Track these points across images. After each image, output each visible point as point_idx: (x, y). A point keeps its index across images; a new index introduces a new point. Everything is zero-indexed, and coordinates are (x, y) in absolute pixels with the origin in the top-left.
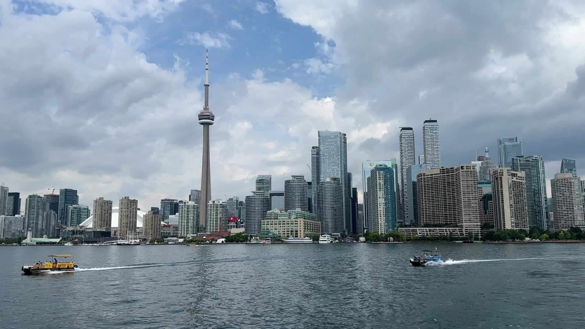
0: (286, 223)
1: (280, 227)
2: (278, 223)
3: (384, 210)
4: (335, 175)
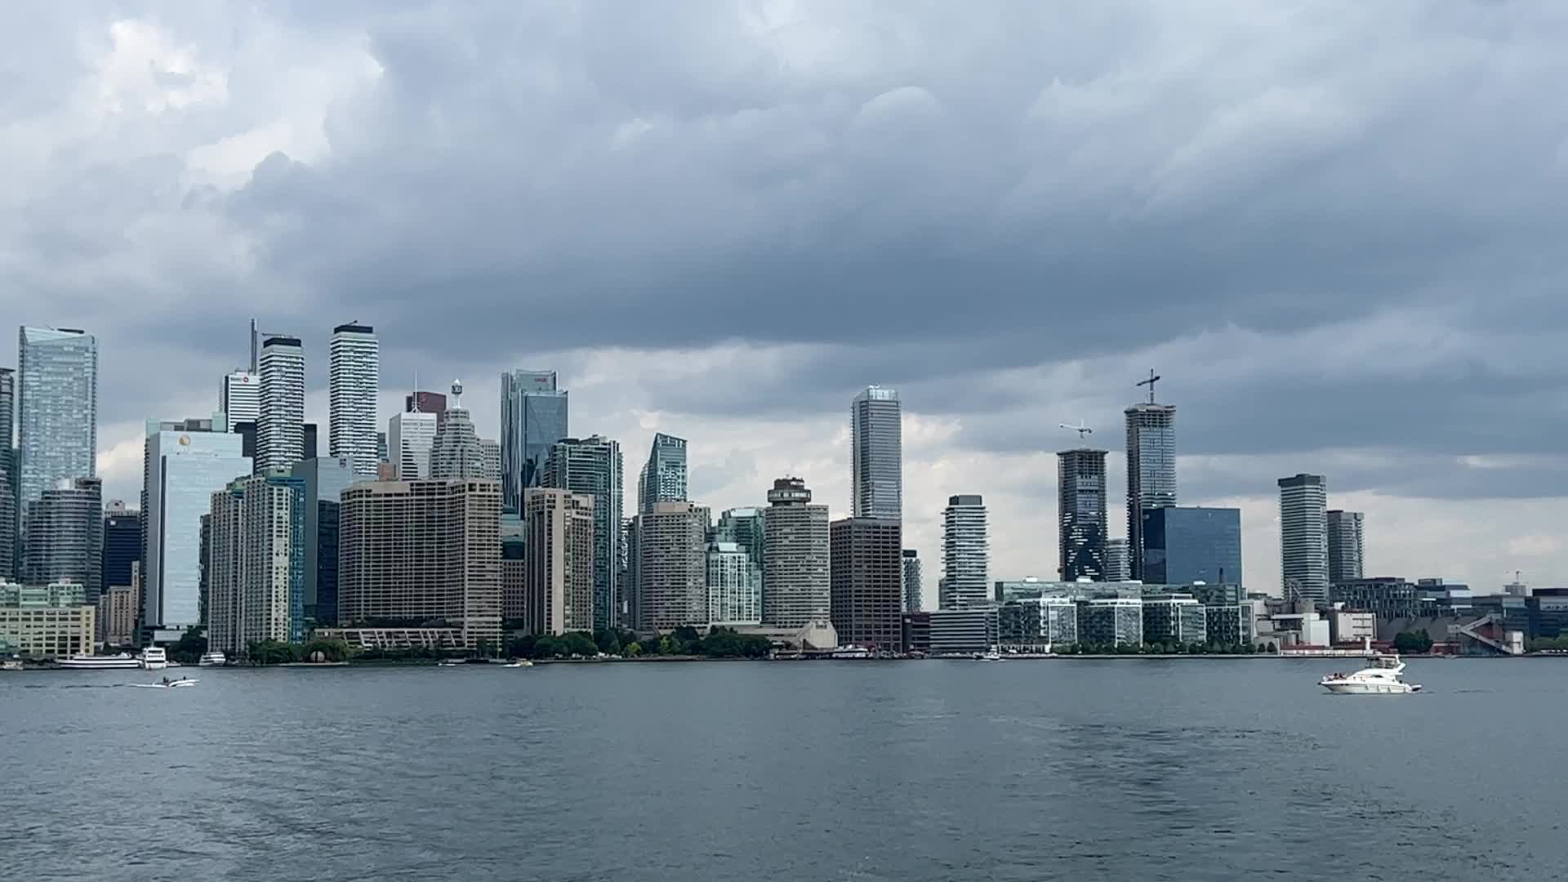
0: (45, 616)
2: (21, 616)
3: (287, 585)
4: (73, 468)
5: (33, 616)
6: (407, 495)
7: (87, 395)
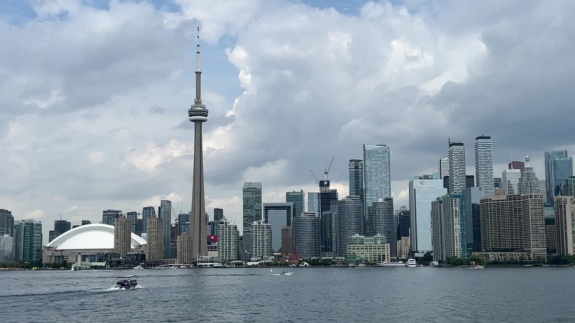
0: (373, 248)
1: (367, 251)
2: (364, 248)
3: (460, 236)
4: (383, 194)
5: (368, 248)
6: (506, 200)
7: (387, 168)
